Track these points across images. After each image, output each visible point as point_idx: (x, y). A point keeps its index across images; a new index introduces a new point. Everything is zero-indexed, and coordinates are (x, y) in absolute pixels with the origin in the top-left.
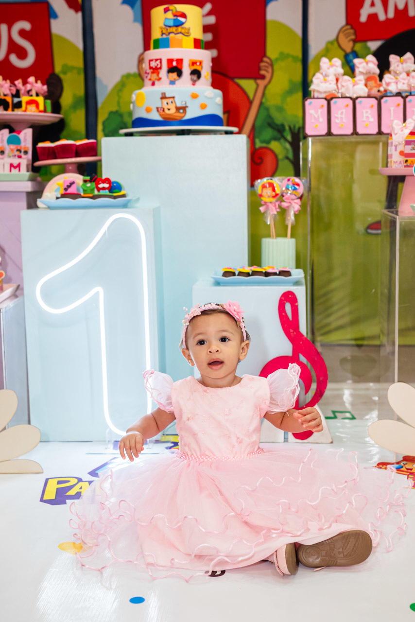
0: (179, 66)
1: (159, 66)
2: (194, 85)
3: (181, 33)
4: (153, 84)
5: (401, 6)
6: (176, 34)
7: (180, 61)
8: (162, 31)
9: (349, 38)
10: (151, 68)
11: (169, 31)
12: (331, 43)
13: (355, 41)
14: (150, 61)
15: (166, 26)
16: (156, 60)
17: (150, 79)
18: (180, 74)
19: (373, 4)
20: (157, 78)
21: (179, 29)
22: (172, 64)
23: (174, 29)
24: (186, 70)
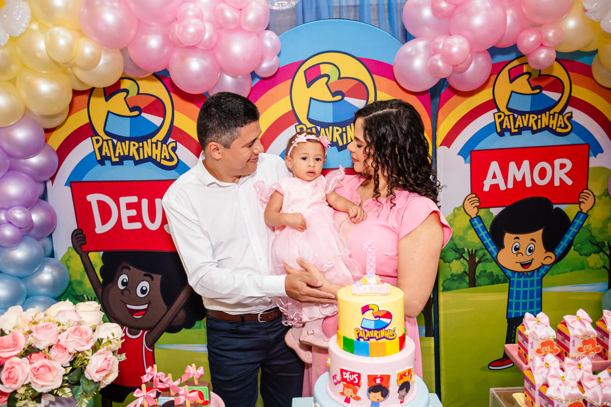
0: (384, 384)
1: (356, 382)
2: (402, 402)
3: (384, 337)
4: (347, 400)
5: (519, 179)
6: (377, 340)
7: (385, 378)
8: (358, 334)
9: (474, 205)
10: (344, 380)
11: (368, 334)
12: (458, 209)
13: (479, 208)
14: (342, 371)
15: (362, 327)
16: (352, 373)
17: (342, 394)
18: (385, 393)
19: (494, 177)
20: (354, 396)
21: (383, 333)
22: (375, 381)
23: (376, 333)
24: (393, 387)
